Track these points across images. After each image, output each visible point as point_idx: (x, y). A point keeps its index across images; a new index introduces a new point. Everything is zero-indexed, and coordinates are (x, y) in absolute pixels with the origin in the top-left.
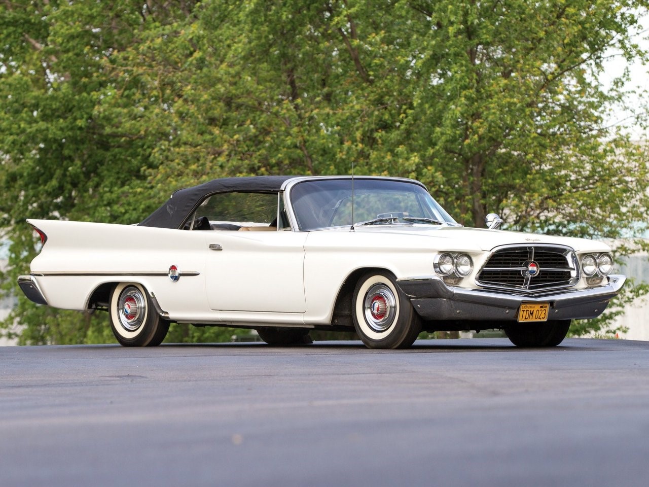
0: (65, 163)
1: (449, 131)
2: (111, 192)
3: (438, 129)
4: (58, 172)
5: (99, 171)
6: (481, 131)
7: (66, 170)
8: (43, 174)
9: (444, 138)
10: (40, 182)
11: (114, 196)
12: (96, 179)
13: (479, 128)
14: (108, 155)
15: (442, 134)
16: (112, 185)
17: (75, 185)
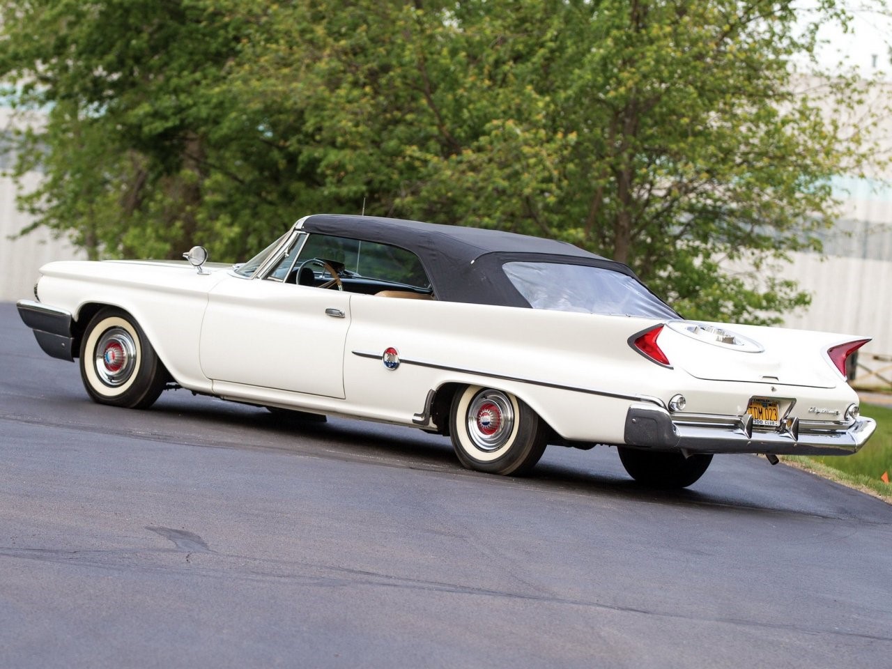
0: (129, 34)
1: (589, 76)
2: (179, 76)
3: (577, 71)
4: (119, 44)
5: (170, 48)
6: (630, 83)
7: (129, 42)
8: (102, 43)
9: (580, 82)
10: (97, 52)
11: (183, 82)
12: (165, 58)
13: (628, 79)
14: (183, 30)
15: (580, 77)
16: (182, 68)
17: (137, 60)
